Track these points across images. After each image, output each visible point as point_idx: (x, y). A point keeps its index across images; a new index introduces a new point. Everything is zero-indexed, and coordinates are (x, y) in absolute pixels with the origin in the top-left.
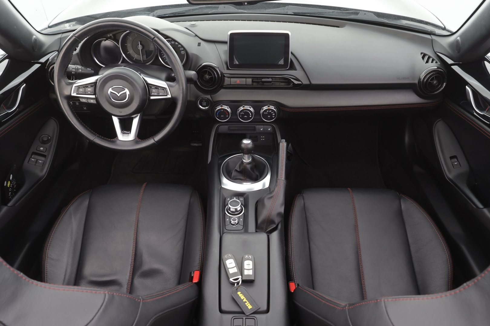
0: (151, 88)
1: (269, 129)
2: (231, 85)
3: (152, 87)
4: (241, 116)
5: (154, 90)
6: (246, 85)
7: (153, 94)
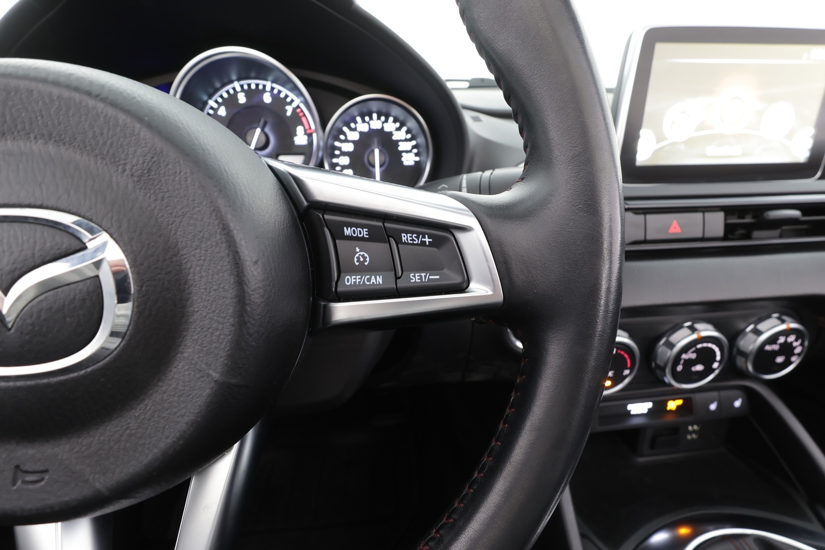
0: (338, 234)
1: (737, 404)
2: (645, 242)
3: (348, 232)
4: (680, 368)
5: (361, 255)
6: (703, 239)
7: (351, 281)
